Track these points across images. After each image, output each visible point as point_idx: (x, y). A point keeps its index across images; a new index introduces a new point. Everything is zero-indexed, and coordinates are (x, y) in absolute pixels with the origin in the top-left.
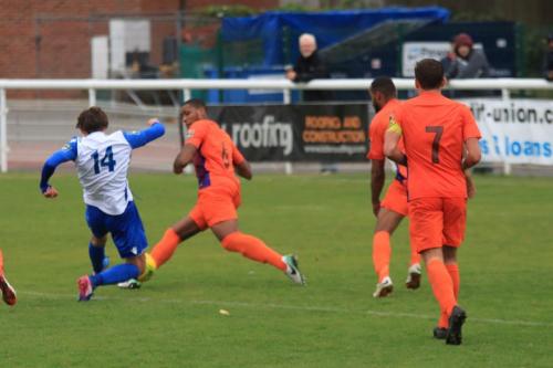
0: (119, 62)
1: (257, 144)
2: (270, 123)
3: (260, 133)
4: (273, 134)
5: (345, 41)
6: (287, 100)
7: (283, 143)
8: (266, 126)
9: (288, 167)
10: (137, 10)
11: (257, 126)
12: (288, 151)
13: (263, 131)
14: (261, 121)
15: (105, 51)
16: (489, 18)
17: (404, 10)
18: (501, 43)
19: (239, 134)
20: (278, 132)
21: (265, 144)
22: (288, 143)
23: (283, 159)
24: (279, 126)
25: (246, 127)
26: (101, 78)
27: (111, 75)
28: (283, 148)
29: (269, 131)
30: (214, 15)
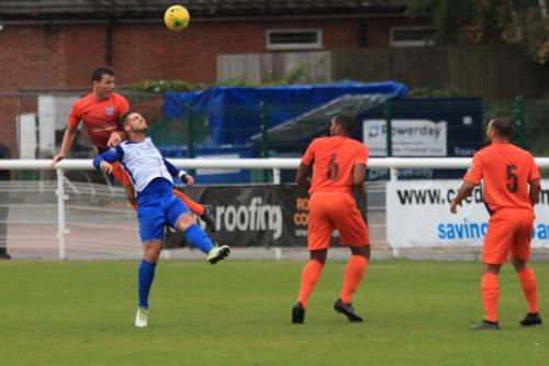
0: (48, 140)
1: (243, 228)
2: (257, 205)
3: (247, 216)
4: (261, 217)
5: (299, 119)
6: (277, 180)
7: (272, 226)
8: (253, 208)
9: (278, 252)
10: (62, 85)
11: (243, 208)
12: (277, 235)
13: (250, 213)
14: (248, 204)
15: (33, 128)
16: (446, 94)
17: (359, 85)
18: (467, 120)
19: (223, 216)
20: (267, 214)
21: (252, 228)
22: (277, 227)
23: (272, 244)
24: (268, 208)
25: (231, 209)
26: (28, 158)
27: (38, 155)
28: (273, 231)
29: (256, 213)
30: (150, 89)
